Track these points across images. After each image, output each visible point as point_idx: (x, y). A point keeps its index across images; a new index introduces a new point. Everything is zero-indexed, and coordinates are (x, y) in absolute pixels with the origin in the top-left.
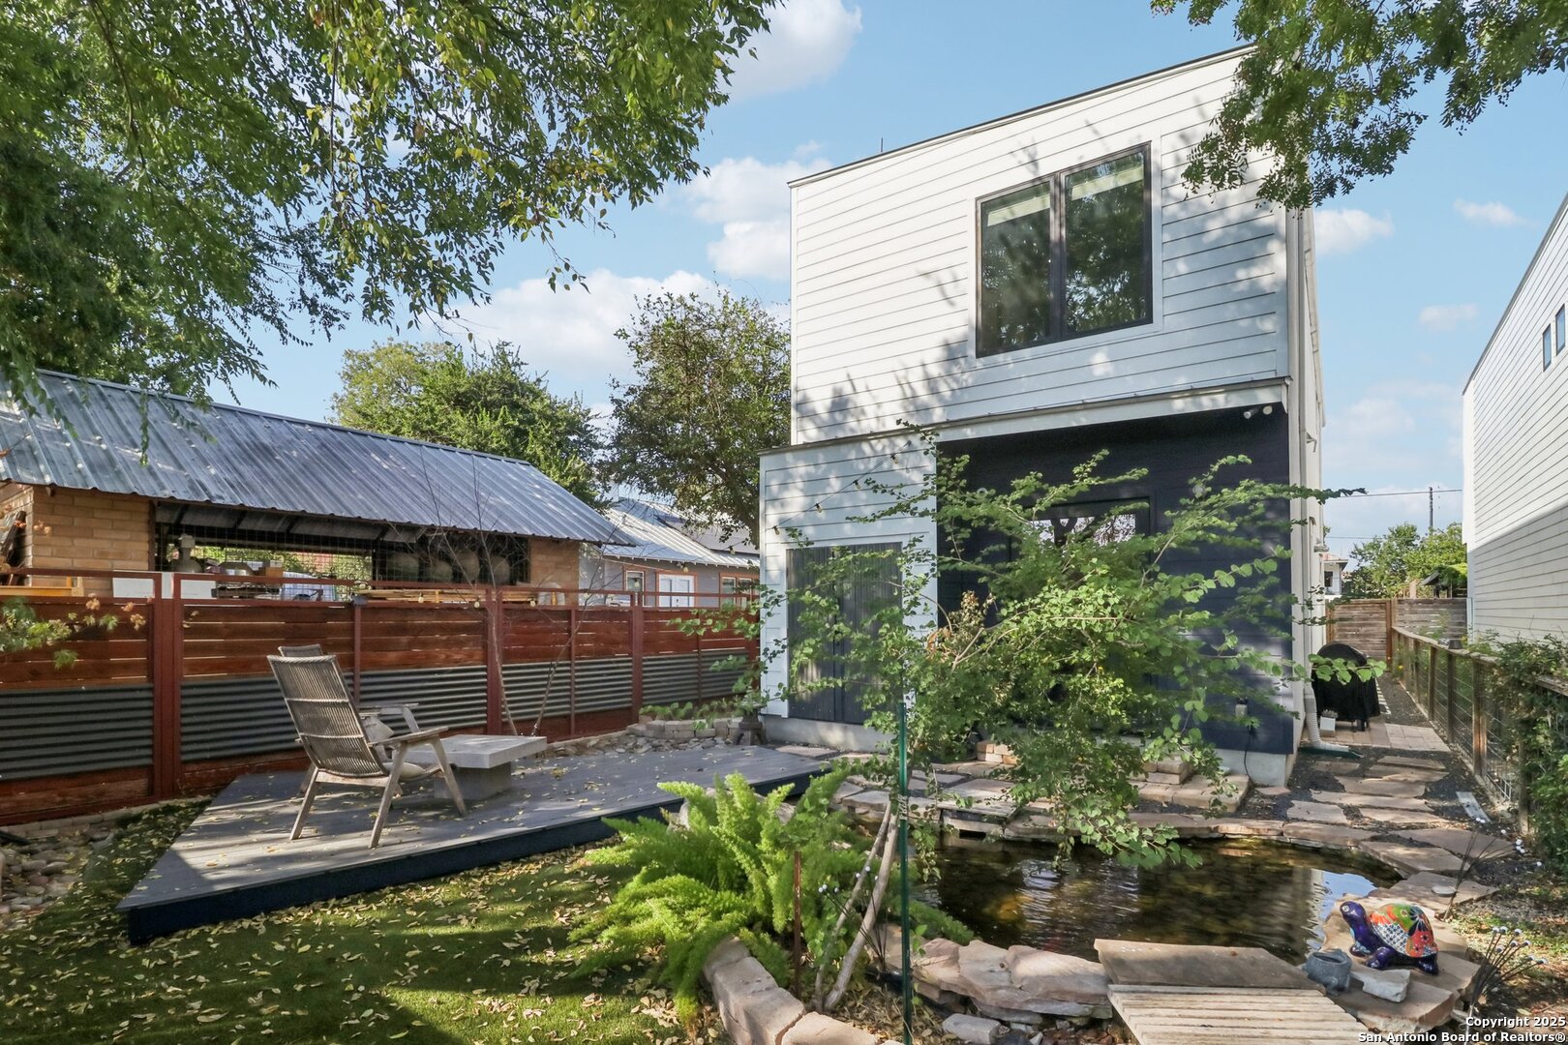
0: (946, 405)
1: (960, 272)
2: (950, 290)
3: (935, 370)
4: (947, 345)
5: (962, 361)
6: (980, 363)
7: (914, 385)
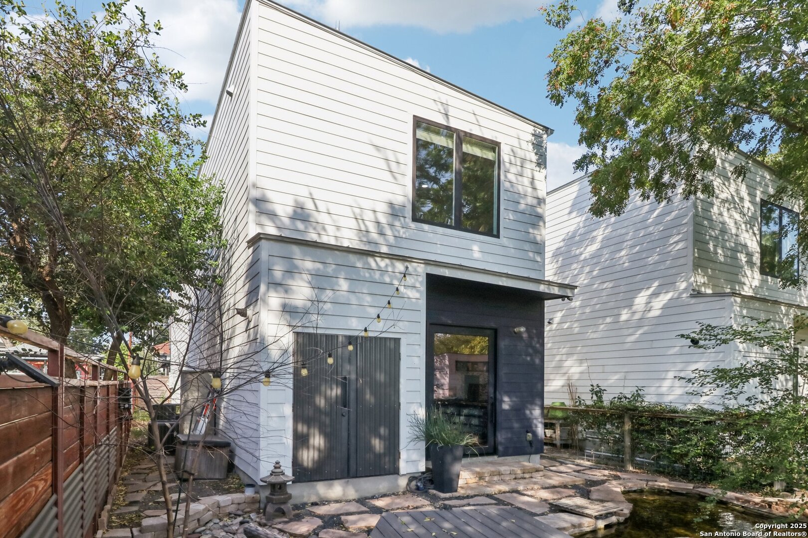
0: (390, 246)
1: (401, 159)
2: (394, 166)
3: (383, 219)
4: (391, 205)
5: (402, 219)
6: (413, 225)
7: (367, 223)
